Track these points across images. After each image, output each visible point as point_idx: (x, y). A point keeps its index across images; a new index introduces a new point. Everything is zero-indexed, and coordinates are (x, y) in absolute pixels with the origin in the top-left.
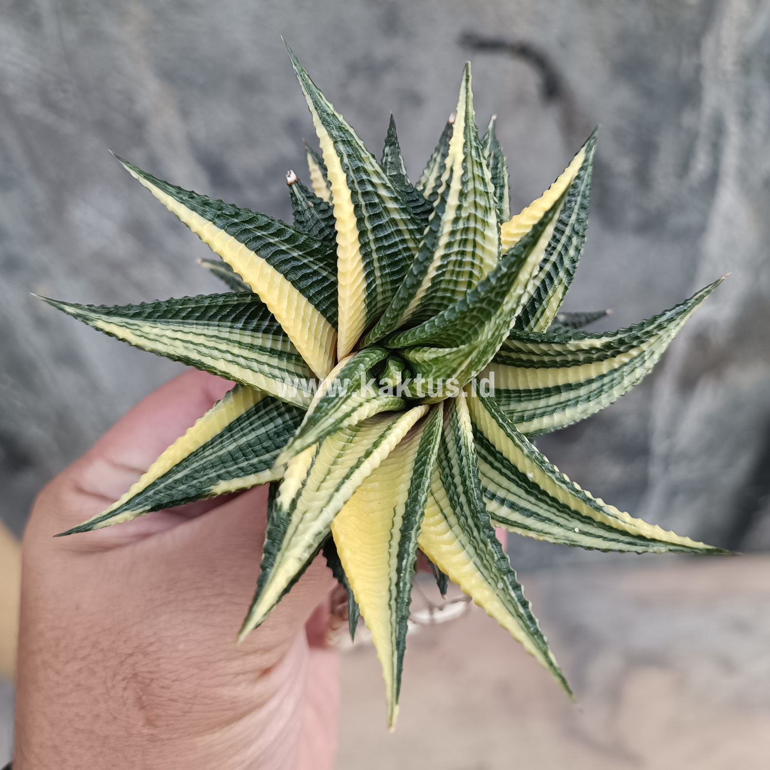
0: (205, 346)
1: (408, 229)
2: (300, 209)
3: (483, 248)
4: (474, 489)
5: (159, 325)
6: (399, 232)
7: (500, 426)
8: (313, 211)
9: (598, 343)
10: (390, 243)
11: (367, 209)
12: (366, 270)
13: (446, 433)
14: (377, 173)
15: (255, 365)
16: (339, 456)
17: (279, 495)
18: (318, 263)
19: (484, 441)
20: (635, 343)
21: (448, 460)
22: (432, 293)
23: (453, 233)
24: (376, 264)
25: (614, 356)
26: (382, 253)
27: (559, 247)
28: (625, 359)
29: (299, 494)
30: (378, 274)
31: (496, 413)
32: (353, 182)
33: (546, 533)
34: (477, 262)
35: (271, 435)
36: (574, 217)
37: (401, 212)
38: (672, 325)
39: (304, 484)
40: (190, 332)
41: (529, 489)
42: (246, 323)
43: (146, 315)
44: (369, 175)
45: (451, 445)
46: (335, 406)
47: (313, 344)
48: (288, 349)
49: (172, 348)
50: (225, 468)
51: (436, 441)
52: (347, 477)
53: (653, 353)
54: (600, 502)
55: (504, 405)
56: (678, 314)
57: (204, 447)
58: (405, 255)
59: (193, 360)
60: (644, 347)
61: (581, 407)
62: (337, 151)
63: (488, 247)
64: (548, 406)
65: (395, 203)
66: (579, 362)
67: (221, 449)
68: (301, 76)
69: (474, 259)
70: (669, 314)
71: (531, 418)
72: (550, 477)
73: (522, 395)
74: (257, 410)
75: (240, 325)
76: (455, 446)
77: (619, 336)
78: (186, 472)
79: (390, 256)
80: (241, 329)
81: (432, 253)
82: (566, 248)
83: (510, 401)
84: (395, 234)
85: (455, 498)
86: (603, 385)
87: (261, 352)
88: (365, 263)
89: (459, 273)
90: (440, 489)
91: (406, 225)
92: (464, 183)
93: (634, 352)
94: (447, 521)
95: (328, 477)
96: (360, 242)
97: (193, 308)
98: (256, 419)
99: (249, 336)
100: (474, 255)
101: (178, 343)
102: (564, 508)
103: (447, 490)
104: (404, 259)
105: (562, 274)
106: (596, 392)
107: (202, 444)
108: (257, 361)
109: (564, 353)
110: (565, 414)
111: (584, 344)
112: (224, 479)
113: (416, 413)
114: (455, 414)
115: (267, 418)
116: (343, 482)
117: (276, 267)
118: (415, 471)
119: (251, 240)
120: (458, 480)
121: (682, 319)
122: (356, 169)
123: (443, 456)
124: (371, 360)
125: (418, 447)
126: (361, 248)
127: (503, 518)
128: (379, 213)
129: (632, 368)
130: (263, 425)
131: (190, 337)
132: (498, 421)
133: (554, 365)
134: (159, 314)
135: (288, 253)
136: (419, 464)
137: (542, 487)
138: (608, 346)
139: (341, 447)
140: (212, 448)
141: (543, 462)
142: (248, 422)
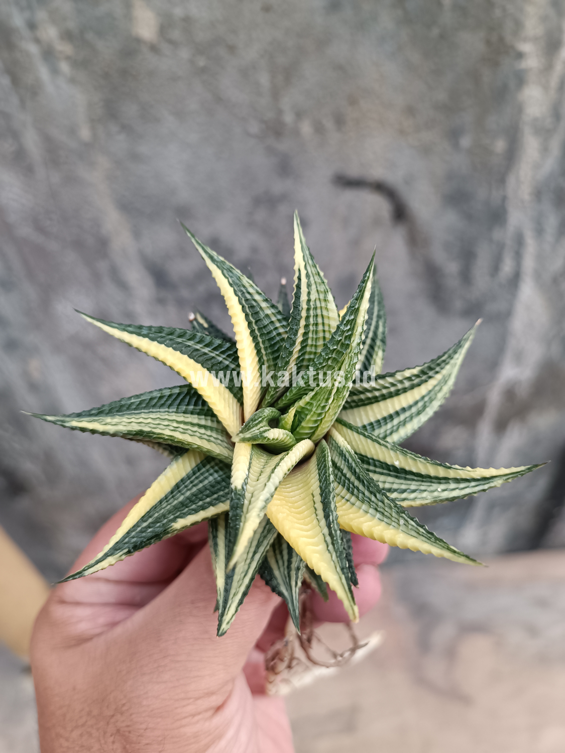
1: (277, 320)
3: (329, 318)
6: (272, 322)
7: (367, 438)
9: (416, 371)
10: (268, 331)
11: (249, 309)
14: (251, 286)
15: (189, 432)
20: (438, 369)
23: (308, 309)
24: (262, 346)
25: (426, 381)
26: (264, 338)
28: (435, 382)
32: (238, 293)
33: (419, 499)
37: (271, 308)
43: (107, 412)
44: (247, 289)
45: (338, 460)
49: (130, 428)
50: (179, 511)
53: (451, 375)
57: (161, 502)
58: (279, 338)
60: (444, 372)
61: (415, 420)
62: (224, 276)
63: (331, 315)
64: (393, 427)
65: (267, 304)
66: (407, 389)
67: (174, 501)
69: (324, 327)
72: (411, 457)
74: (194, 473)
75: (175, 410)
77: (426, 365)
78: (150, 520)
79: (269, 340)
80: (175, 412)
81: (298, 322)
84: (270, 325)
89: (316, 339)
91: (275, 316)
93: (439, 376)
96: (250, 330)
97: (141, 401)
98: (195, 479)
99: (181, 416)
101: (134, 424)
102: (428, 479)
104: (278, 342)
106: (422, 408)
107: (159, 500)
108: (191, 430)
110: (406, 428)
112: (181, 517)
115: (202, 478)
117: (195, 359)
119: (175, 345)
122: (238, 285)
126: (250, 333)
128: (257, 311)
129: (441, 387)
130: (201, 482)
131: (141, 420)
132: (364, 435)
133: (391, 395)
134: (117, 409)
135: (200, 350)
136: (321, 464)
137: (407, 468)
138: (423, 372)
140: (167, 502)
142: (189, 481)
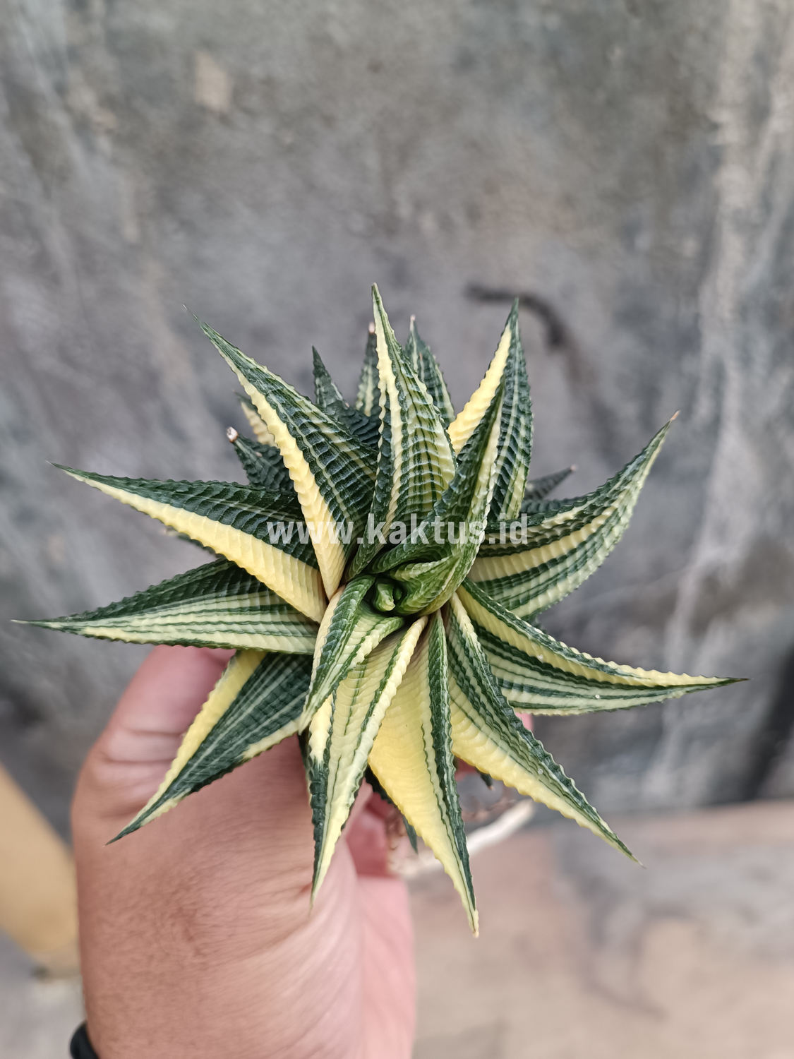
0: (197, 623)
1: (361, 459)
2: (249, 462)
3: (438, 459)
4: (492, 687)
5: (147, 615)
6: (353, 463)
7: (499, 619)
8: (263, 460)
9: (571, 515)
10: (347, 476)
11: (315, 451)
12: (331, 509)
13: (450, 638)
15: (250, 628)
16: (356, 695)
17: (311, 750)
18: (282, 513)
19: (488, 635)
20: (606, 504)
21: (460, 664)
22: (400, 513)
23: (405, 453)
24: (340, 500)
25: (589, 522)
26: (342, 488)
27: (510, 431)
28: (600, 521)
29: (329, 743)
30: (344, 508)
31: (492, 608)
32: (295, 429)
33: (570, 707)
34: (435, 473)
35: (285, 687)
36: (516, 398)
37: (349, 444)
38: (636, 477)
39: (331, 733)
40: (179, 614)
41: (543, 670)
42: (229, 589)
44: (308, 418)
45: (458, 649)
46: (339, 650)
47: (300, 592)
48: (278, 602)
49: (166, 635)
50: (250, 731)
51: (443, 651)
52: (369, 714)
53: (625, 509)
54: (612, 665)
55: (498, 594)
56: (639, 465)
57: (225, 717)
58: (365, 483)
59: (190, 640)
60: (616, 505)
61: (570, 579)
62: (271, 404)
63: (442, 457)
64: (539, 585)
65: (341, 438)
66: (558, 536)
67: (241, 714)
68: (215, 339)
69: (431, 470)
70: (631, 468)
71: (527, 600)
72: (559, 655)
73: (512, 580)
75: (225, 593)
76: (463, 650)
77: (589, 503)
78: (214, 746)
79: (350, 488)
80: (227, 596)
81: (391, 478)
82: (516, 430)
83: (502, 589)
84: (349, 466)
85: (476, 699)
86: (586, 552)
87: (253, 612)
88: (328, 503)
89: (421, 487)
90: (459, 694)
91: (358, 455)
92: (402, 403)
93: (608, 513)
94: (474, 723)
95: (351, 718)
96: (318, 485)
97: (175, 590)
99: (236, 600)
100: (430, 467)
101: (171, 628)
102: (581, 680)
103: (467, 693)
104: (365, 487)
105: (519, 456)
106: (581, 560)
107: (222, 715)
108: (251, 623)
109: (541, 533)
110: (558, 589)
111: (558, 520)
112: (253, 742)
113: (416, 629)
114: (454, 618)
115: (275, 672)
116: (367, 720)
117: (243, 529)
118: (432, 686)
119: (211, 511)
120: (474, 681)
121: (644, 468)
122: (294, 415)
123: (453, 662)
124: (360, 592)
125: (428, 662)
126: (320, 490)
127: (526, 703)
128: (329, 451)
129: (610, 528)
130: (274, 679)
131: (180, 619)
132: (496, 615)
134: (144, 605)
135: (250, 512)
136: (433, 678)
137: (554, 666)
138: (581, 515)
139: (356, 684)
140: (232, 716)
141: (549, 642)
